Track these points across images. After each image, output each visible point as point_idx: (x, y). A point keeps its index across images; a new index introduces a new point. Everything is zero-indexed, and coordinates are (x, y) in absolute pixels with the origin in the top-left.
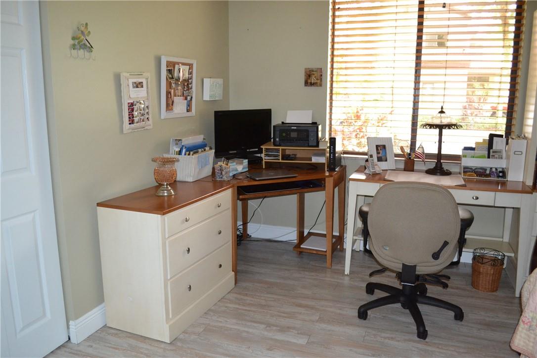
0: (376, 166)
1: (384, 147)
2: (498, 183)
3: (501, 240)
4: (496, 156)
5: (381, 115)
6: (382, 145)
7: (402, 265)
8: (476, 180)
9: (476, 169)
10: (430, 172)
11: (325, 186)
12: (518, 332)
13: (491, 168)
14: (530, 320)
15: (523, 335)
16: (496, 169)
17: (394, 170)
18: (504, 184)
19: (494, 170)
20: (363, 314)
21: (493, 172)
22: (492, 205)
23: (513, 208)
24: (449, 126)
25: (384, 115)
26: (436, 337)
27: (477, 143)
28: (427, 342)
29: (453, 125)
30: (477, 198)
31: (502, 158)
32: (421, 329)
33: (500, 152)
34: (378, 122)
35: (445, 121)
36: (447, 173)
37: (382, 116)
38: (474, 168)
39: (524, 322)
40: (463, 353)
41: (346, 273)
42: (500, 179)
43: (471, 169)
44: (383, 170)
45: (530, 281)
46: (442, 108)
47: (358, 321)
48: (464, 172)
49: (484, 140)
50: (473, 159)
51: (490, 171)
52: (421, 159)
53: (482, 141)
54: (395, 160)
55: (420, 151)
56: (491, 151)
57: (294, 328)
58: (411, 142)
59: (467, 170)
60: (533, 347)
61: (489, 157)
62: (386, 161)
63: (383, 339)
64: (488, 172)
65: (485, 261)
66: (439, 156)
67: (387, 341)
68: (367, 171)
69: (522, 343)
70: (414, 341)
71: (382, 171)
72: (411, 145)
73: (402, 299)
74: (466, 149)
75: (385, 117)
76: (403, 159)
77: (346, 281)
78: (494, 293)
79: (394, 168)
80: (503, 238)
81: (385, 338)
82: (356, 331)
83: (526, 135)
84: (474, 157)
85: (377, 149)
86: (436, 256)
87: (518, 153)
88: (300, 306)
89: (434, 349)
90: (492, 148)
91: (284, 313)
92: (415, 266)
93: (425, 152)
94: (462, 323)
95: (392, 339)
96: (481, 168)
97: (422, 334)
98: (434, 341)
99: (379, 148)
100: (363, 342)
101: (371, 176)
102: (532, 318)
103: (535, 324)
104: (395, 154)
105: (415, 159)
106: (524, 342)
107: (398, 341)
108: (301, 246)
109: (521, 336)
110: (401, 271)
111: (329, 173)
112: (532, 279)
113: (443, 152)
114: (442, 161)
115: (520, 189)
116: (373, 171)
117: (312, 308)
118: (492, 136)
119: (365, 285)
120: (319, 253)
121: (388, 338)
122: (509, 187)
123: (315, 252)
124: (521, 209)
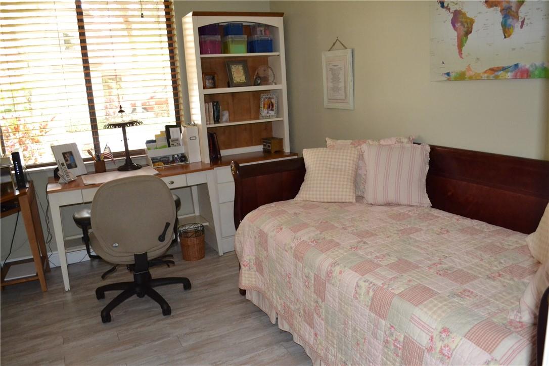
0: (69, 174)
1: (71, 153)
2: (182, 167)
3: (194, 215)
4: (175, 144)
5: (42, 123)
6: (68, 152)
7: (133, 257)
8: (165, 169)
9: (161, 158)
10: (122, 169)
11: (19, 206)
12: (243, 275)
13: (173, 155)
14: (248, 262)
15: (246, 276)
16: (178, 156)
17: (86, 174)
18: (187, 166)
19: (176, 156)
20: (106, 318)
21: (176, 158)
22: (186, 185)
23: (197, 185)
24: (132, 123)
25: (45, 123)
26: (177, 309)
27: (156, 136)
28: (172, 316)
29: (135, 122)
30: (172, 183)
31: (180, 145)
32: (165, 307)
33: (177, 140)
34: (41, 132)
35: (127, 119)
36: (138, 167)
37: (44, 124)
38: (159, 158)
39: (244, 265)
40: (204, 311)
41: (67, 290)
42: (183, 163)
43: (157, 159)
44: (77, 176)
45: (239, 234)
46: (121, 107)
47: (103, 326)
48: (153, 163)
49: (161, 132)
50: (156, 150)
51: (173, 158)
52: (110, 158)
53: (160, 133)
54: (85, 164)
55: (107, 151)
56: (170, 140)
57: (42, 360)
58: (95, 144)
59: (155, 161)
60: (255, 281)
61: (169, 146)
62: (76, 167)
63: (135, 330)
64: (171, 159)
65: (190, 234)
66: (128, 153)
67: (139, 330)
68: (61, 181)
69: (247, 282)
70: (162, 320)
71: (76, 178)
72: (95, 148)
73: (137, 289)
74: (148, 142)
75: (47, 125)
76: (93, 162)
77: (69, 297)
78: (204, 259)
79: (86, 173)
80: (194, 213)
81: (137, 328)
82: (108, 334)
83: (196, 122)
84: (157, 148)
85: (65, 157)
86: (162, 238)
87: (193, 138)
88: (36, 337)
89: (181, 318)
90: (170, 138)
91: (22, 351)
92: (146, 254)
93: (112, 151)
94: (192, 290)
95: (143, 326)
96: (165, 157)
97: (167, 311)
98: (178, 313)
99: (66, 156)
100: (119, 340)
101: (67, 185)
102: (249, 260)
103: (252, 263)
104: (83, 159)
105: (105, 160)
106: (248, 280)
107: (149, 325)
108: (5, 280)
109: (245, 277)
110: (134, 263)
111: (19, 191)
112: (240, 232)
113: (130, 149)
114: (131, 157)
115: (200, 168)
116: (68, 179)
117: (50, 334)
118: (168, 127)
119: (94, 293)
120: (30, 279)
121: (140, 327)
122: (192, 168)
123: (24, 280)
124: (208, 184)
